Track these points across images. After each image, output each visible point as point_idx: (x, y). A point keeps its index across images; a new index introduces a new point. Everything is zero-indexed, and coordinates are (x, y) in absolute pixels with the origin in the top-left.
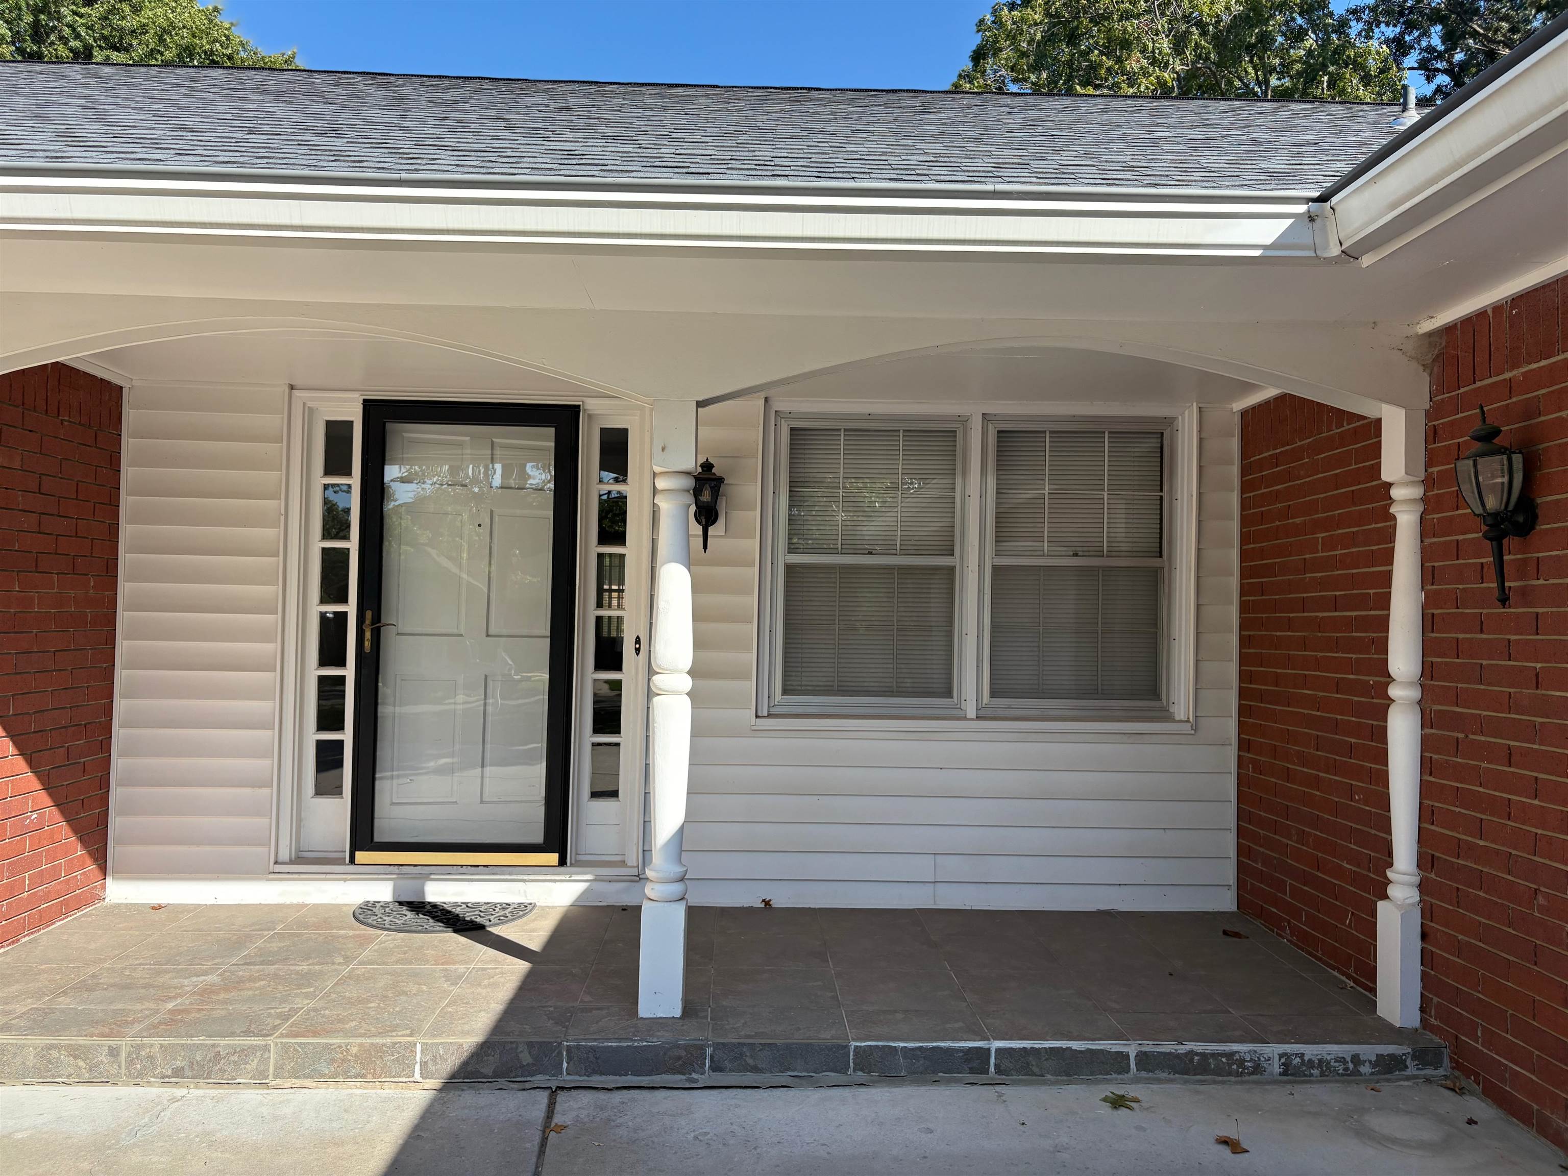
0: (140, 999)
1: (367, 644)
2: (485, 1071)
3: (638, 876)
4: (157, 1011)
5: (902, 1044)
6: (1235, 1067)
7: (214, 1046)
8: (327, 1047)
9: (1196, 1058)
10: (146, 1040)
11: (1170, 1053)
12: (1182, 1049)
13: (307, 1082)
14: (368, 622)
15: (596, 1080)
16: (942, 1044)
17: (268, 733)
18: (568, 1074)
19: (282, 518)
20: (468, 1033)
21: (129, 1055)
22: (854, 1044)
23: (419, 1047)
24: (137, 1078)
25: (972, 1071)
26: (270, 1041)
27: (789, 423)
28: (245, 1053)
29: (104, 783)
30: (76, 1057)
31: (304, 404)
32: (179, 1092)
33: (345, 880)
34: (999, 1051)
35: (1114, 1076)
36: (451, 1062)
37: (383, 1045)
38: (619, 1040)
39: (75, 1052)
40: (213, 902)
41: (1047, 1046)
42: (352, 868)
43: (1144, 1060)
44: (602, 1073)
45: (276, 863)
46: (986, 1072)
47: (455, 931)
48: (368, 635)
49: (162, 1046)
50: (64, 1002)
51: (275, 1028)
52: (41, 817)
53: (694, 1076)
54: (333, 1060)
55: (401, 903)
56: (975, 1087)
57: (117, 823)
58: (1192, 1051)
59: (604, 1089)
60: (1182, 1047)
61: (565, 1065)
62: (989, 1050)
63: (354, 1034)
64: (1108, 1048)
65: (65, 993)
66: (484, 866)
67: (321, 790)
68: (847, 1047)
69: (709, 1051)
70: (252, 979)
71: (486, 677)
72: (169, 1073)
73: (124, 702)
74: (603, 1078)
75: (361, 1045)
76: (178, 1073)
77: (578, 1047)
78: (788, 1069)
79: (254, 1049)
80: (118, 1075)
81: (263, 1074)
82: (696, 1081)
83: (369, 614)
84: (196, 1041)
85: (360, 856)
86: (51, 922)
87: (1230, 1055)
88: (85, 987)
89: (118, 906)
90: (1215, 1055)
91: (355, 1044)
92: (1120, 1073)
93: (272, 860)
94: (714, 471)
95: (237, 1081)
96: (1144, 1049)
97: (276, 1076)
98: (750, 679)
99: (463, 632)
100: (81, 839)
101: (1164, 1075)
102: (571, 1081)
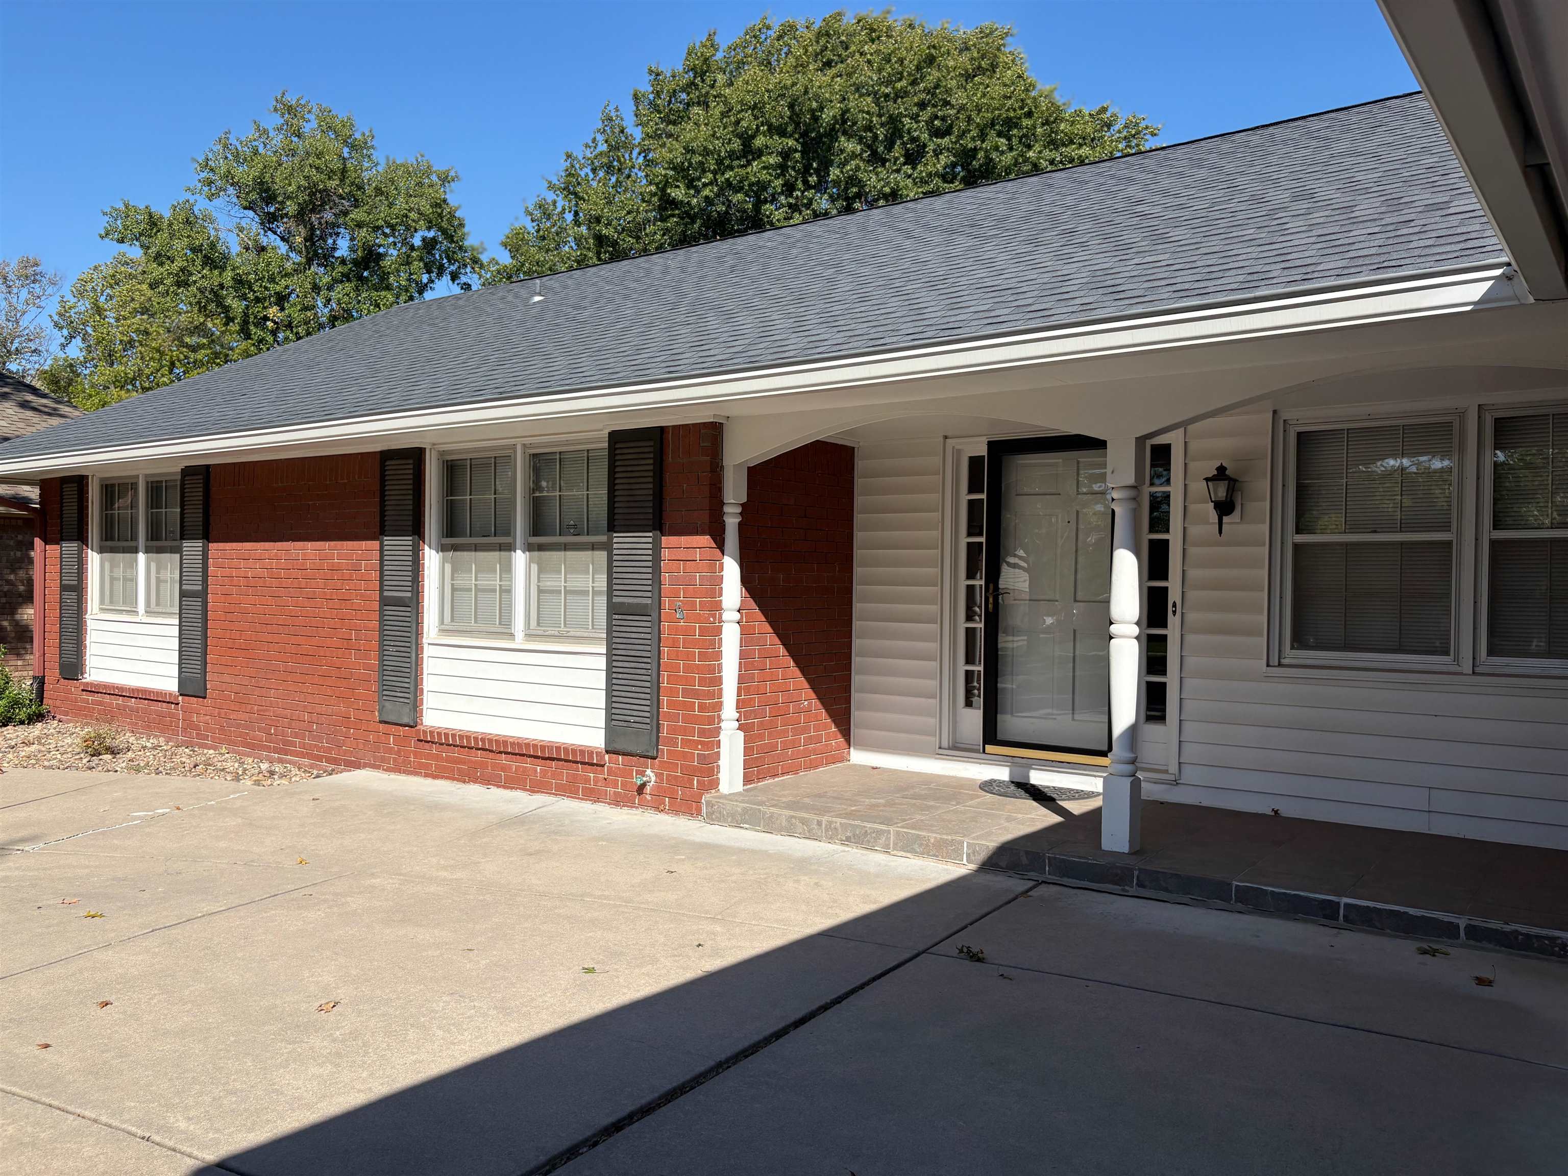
0: (841, 804)
1: (990, 606)
2: (1003, 864)
3: (1175, 781)
4: (845, 809)
5: (1270, 889)
6: (1557, 949)
7: (864, 827)
8: (918, 836)
9: (1520, 937)
10: (834, 819)
11: (1497, 930)
12: (1508, 928)
13: (909, 855)
14: (991, 591)
15: (1065, 881)
16: (1302, 894)
17: (933, 663)
18: (1049, 874)
19: (940, 524)
20: (991, 841)
21: (826, 826)
22: (1235, 883)
23: (965, 843)
24: (830, 839)
25: (1325, 917)
26: (891, 829)
27: (1296, 428)
28: (880, 833)
29: (848, 689)
30: (803, 824)
31: (953, 447)
32: (847, 849)
33: (980, 764)
34: (1346, 905)
35: (1445, 939)
36: (982, 856)
37: (947, 840)
38: (1080, 857)
39: (804, 821)
40: (906, 769)
41: (1387, 908)
42: (983, 756)
43: (1473, 932)
44: (1069, 877)
45: (940, 748)
46: (1337, 919)
47: (1034, 800)
48: (991, 600)
49: (841, 823)
50: (807, 800)
51: (897, 823)
52: (810, 704)
53: (1127, 888)
54: (922, 844)
55: (1013, 782)
56: (1327, 928)
57: (856, 715)
58: (1517, 931)
59: (1070, 887)
60: (1509, 927)
61: (1047, 869)
62: (1338, 903)
63: (933, 832)
64: (1441, 918)
65: (808, 797)
66: (1068, 763)
67: (969, 704)
68: (1230, 884)
69: (1136, 873)
70: (901, 804)
71: (1075, 631)
72: (844, 839)
73: (858, 641)
74: (1070, 880)
75: (935, 838)
76: (848, 839)
77: (1055, 858)
78: (1189, 894)
79: (883, 831)
80: (821, 836)
81: (887, 846)
82: (1128, 891)
83: (991, 586)
84: (856, 823)
85: (989, 748)
86: (816, 767)
87: (1553, 939)
88: (819, 796)
89: (855, 765)
90: (1539, 937)
91: (933, 837)
92: (1450, 938)
93: (937, 747)
94: (1227, 472)
95: (876, 848)
96: (1472, 923)
97: (894, 849)
98: (1262, 636)
99: (1058, 598)
100: (834, 721)
101: (1491, 946)
102: (1050, 879)
